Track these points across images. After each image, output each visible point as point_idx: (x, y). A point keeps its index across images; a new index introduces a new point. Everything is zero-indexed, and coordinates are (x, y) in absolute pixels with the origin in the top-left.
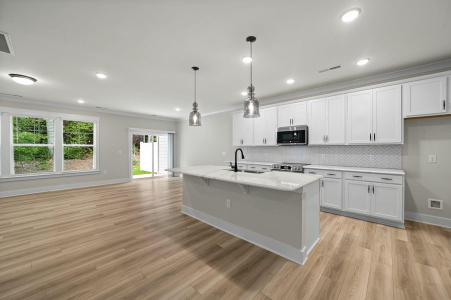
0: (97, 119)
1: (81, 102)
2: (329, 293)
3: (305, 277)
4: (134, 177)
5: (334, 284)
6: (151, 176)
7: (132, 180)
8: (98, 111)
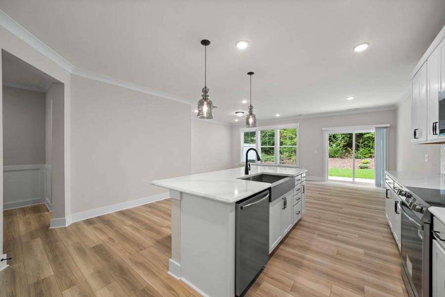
0: (298, 125)
1: (278, 115)
2: (128, 281)
3: (153, 271)
4: (330, 178)
5: (134, 290)
6: (352, 181)
7: (328, 180)
8: (299, 118)
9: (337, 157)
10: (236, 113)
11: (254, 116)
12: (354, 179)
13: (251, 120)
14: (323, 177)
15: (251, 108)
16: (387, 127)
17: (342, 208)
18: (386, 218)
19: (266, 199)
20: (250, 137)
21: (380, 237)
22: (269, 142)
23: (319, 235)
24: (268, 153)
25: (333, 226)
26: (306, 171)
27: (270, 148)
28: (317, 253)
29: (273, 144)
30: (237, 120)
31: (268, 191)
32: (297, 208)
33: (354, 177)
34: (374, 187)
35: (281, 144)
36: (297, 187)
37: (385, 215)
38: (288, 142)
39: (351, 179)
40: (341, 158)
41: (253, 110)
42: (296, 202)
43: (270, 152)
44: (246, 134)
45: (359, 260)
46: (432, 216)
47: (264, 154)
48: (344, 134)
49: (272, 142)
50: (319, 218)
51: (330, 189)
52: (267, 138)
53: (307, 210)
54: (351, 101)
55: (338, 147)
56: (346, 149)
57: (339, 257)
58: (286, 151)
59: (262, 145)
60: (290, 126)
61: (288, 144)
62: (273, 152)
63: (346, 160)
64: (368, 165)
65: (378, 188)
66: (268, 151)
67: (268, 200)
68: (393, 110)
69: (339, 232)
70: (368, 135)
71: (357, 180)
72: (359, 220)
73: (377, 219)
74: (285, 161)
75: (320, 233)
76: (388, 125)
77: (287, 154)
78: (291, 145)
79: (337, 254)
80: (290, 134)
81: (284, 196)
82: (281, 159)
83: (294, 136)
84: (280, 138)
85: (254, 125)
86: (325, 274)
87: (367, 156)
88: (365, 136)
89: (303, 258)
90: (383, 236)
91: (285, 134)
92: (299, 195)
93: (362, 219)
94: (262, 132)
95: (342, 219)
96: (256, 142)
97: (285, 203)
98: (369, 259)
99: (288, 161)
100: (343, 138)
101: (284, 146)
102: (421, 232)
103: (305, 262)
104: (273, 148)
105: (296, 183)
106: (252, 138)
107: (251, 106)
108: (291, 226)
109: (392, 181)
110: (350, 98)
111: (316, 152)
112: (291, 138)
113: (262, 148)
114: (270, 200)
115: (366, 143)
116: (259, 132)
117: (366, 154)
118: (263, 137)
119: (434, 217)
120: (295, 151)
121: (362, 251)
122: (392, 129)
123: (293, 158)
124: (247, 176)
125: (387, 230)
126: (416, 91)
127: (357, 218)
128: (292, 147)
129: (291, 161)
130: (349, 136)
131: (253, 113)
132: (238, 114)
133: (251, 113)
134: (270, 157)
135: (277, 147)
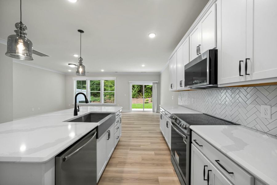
0: (115, 78)
1: (103, 71)
6: (143, 110)
7: (132, 111)
8: (116, 74)
9: (135, 98)
10: (69, 64)
11: (84, 67)
12: (144, 109)
13: (81, 70)
14: (129, 109)
15: (81, 60)
16: (157, 83)
17: (140, 127)
18: (160, 129)
19: (94, 137)
20: (81, 84)
21: (159, 141)
22: (96, 89)
23: (131, 149)
24: (96, 96)
25: (137, 140)
26: (122, 108)
27: (97, 92)
28: (131, 164)
29: (99, 90)
30: (70, 71)
31: (95, 130)
32: (117, 135)
33: (144, 108)
34: (152, 113)
35: (105, 90)
36: (117, 120)
37: (159, 127)
38: (109, 89)
39: (142, 110)
40: (137, 98)
41: (82, 61)
42: (116, 130)
43: (97, 95)
44: (79, 82)
45: (153, 160)
46: (191, 130)
47: (92, 97)
48: (138, 85)
49: (98, 89)
50: (130, 137)
51: (133, 117)
52: (95, 86)
53: (122, 133)
54: (143, 68)
55: (136, 92)
56: (139, 93)
57: (143, 162)
58: (108, 95)
59: (91, 90)
60: (110, 78)
61: (109, 90)
62: (100, 95)
63: (139, 99)
64: (148, 101)
65: (154, 113)
66: (96, 95)
67: (96, 137)
68: (159, 75)
69: (141, 143)
70: (148, 86)
71: (145, 110)
72: (149, 133)
73: (156, 131)
74: (107, 101)
75: (131, 147)
76: (157, 82)
77: (108, 96)
78: (111, 91)
79: (142, 160)
80: (110, 84)
81: (108, 130)
82: (105, 100)
83: (112, 85)
84: (104, 86)
85: (84, 74)
86: (137, 179)
87: (147, 97)
88: (147, 87)
89: (122, 172)
90: (160, 140)
91: (107, 84)
92: (118, 126)
93: (151, 132)
94: (91, 81)
95: (141, 134)
96: (87, 88)
97: (109, 135)
98: (158, 157)
99: (109, 101)
100: (137, 87)
101: (106, 91)
102: (185, 140)
103: (124, 175)
104: (99, 93)
105: (116, 117)
106: (84, 85)
107: (81, 57)
108: (113, 149)
109: (164, 110)
110: (143, 66)
111: (125, 95)
112: (111, 87)
113: (91, 93)
114: (97, 137)
115: (147, 90)
116: (89, 81)
117: (147, 96)
118: (92, 85)
119: (192, 131)
120: (113, 95)
121: (153, 153)
122: (159, 84)
123: (112, 99)
124: (76, 117)
125: (161, 136)
126: (171, 66)
127: (148, 132)
128: (111, 92)
129: (111, 100)
130: (140, 86)
131: (83, 64)
132: (70, 66)
133: (81, 64)
134: (97, 98)
135: (102, 92)
